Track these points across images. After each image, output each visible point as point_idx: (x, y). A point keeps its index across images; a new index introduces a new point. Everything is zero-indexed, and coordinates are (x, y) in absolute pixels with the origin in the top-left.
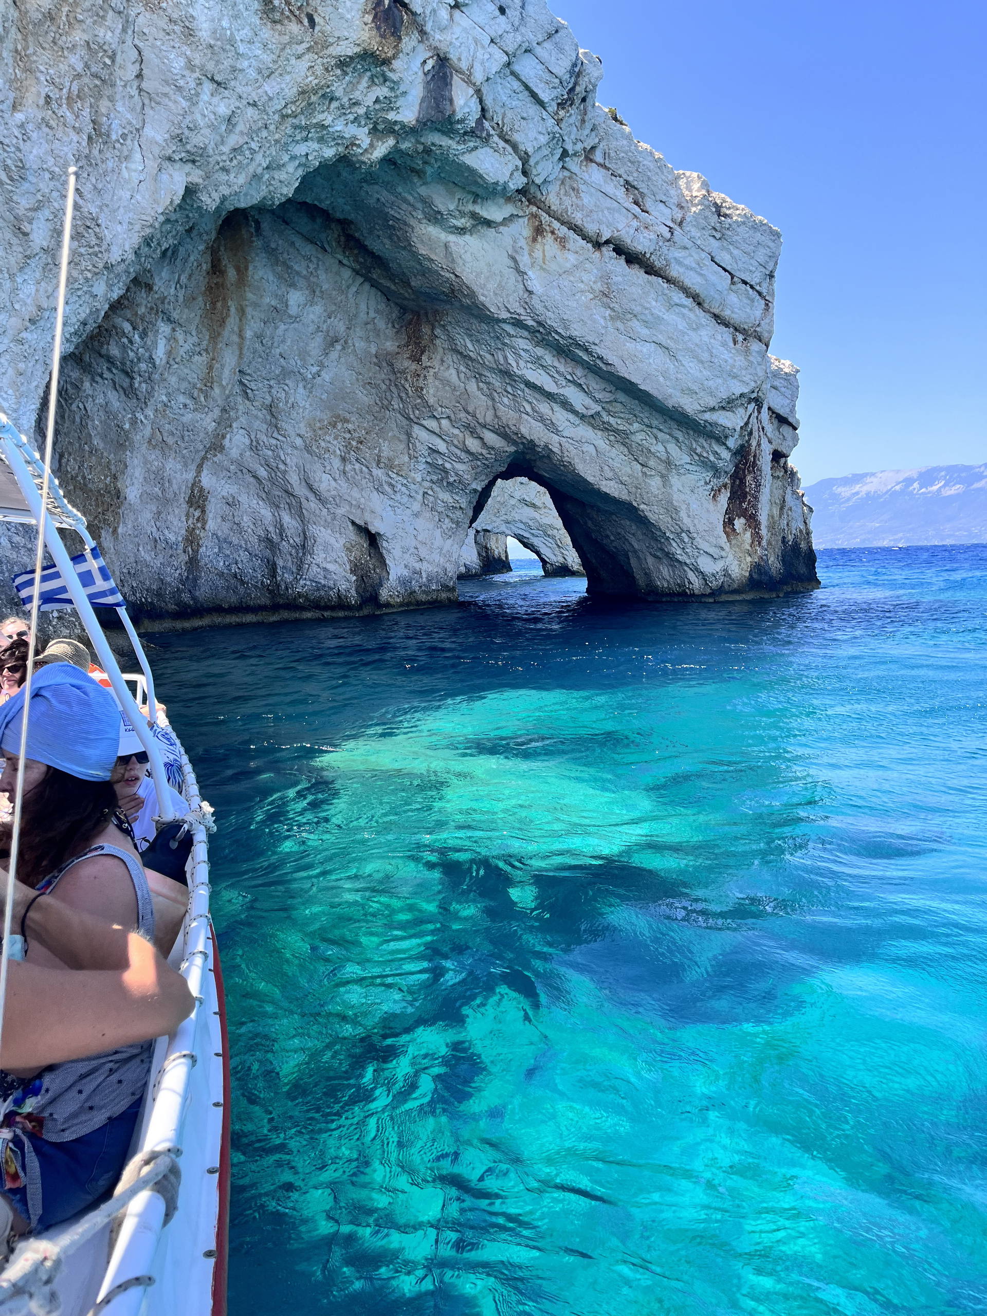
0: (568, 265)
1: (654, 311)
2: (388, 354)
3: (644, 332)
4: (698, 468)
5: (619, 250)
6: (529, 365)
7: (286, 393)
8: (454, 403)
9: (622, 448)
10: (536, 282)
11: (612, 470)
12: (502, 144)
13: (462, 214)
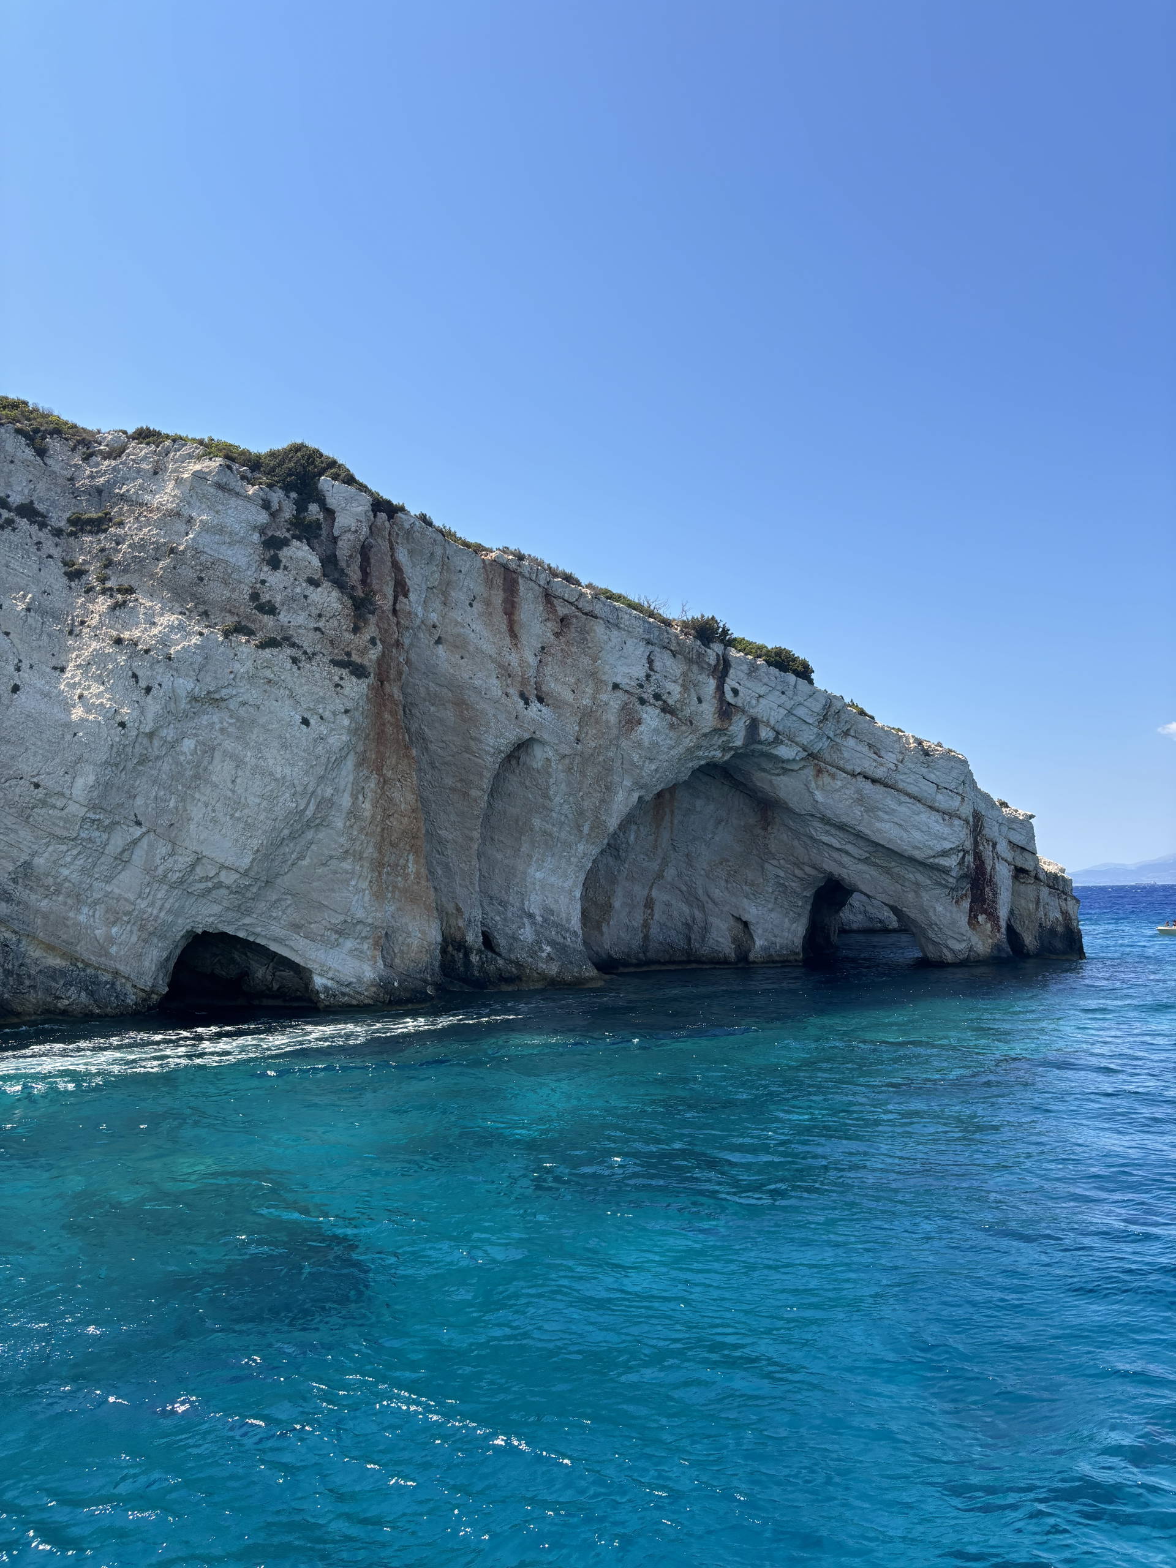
0: (837, 787)
1: (891, 806)
2: (750, 825)
3: (886, 817)
4: (939, 887)
5: (866, 777)
6: (823, 835)
7: (696, 848)
8: (786, 852)
9: (885, 874)
10: (819, 796)
12: (789, 743)
13: (777, 770)
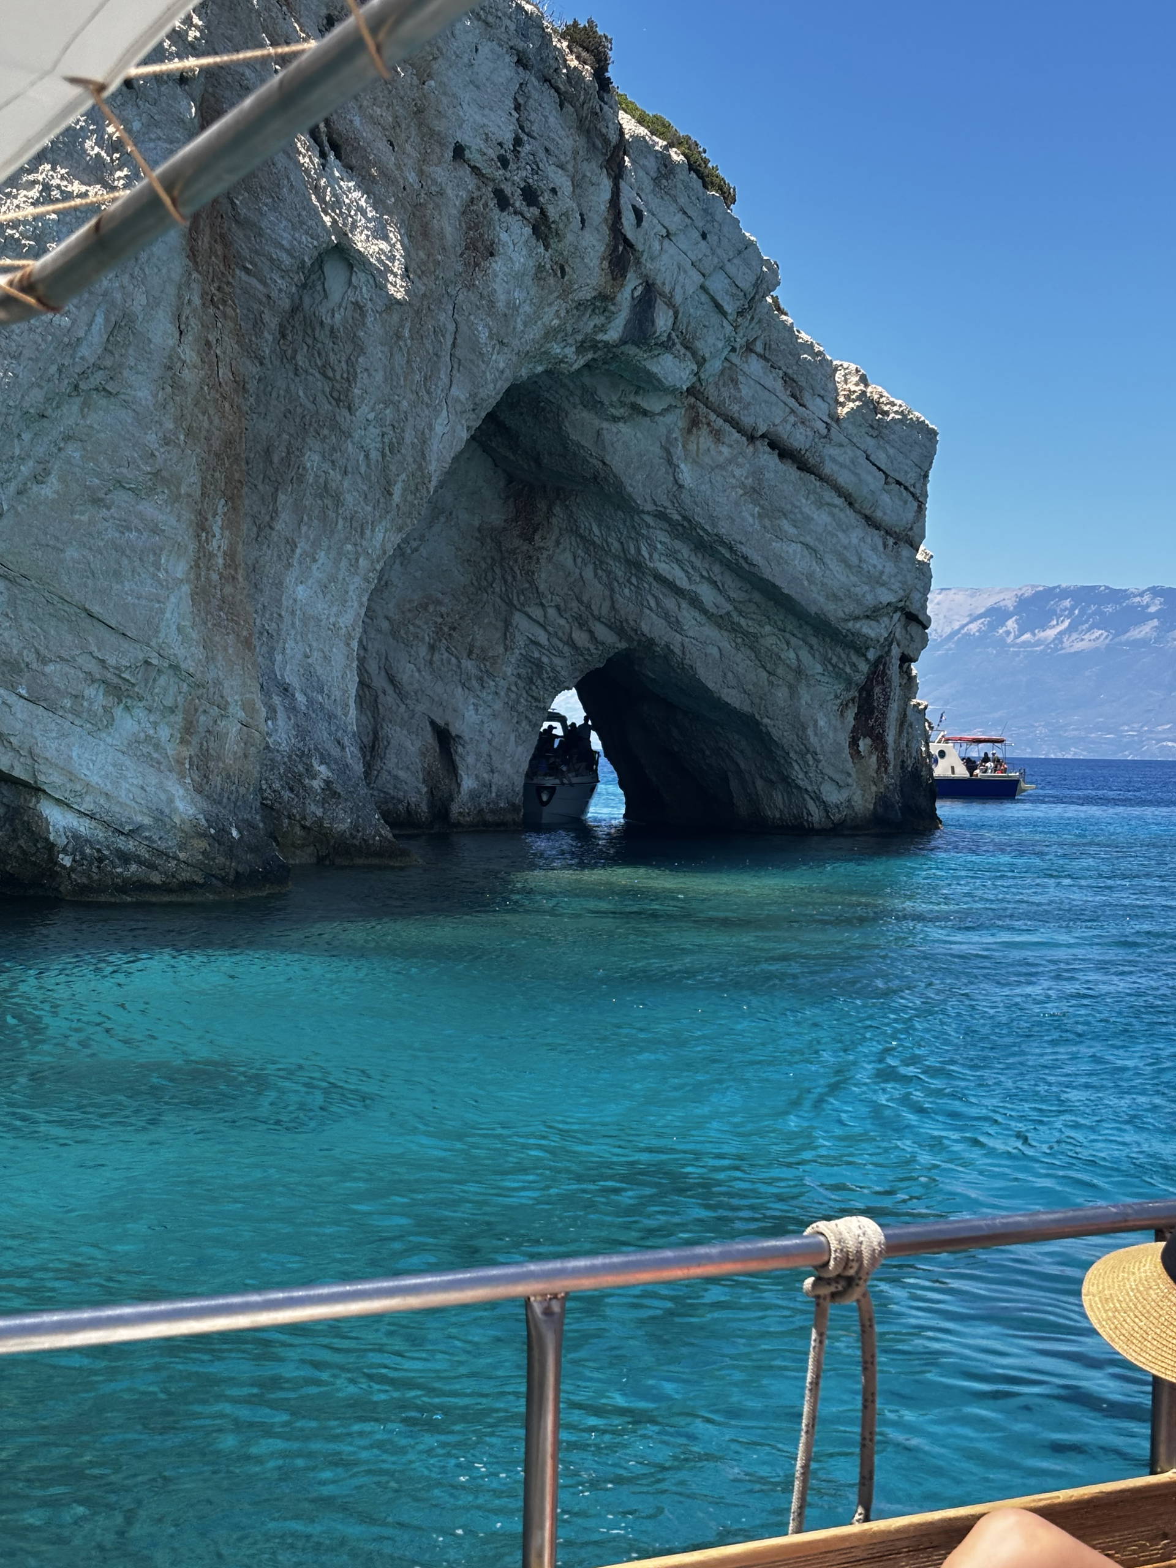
0: (721, 459)
1: (804, 510)
2: (493, 529)
3: (792, 531)
4: (830, 680)
5: (773, 445)
6: (663, 558)
8: (567, 591)
9: (748, 652)
10: (687, 474)
11: (736, 676)
13: (623, 404)
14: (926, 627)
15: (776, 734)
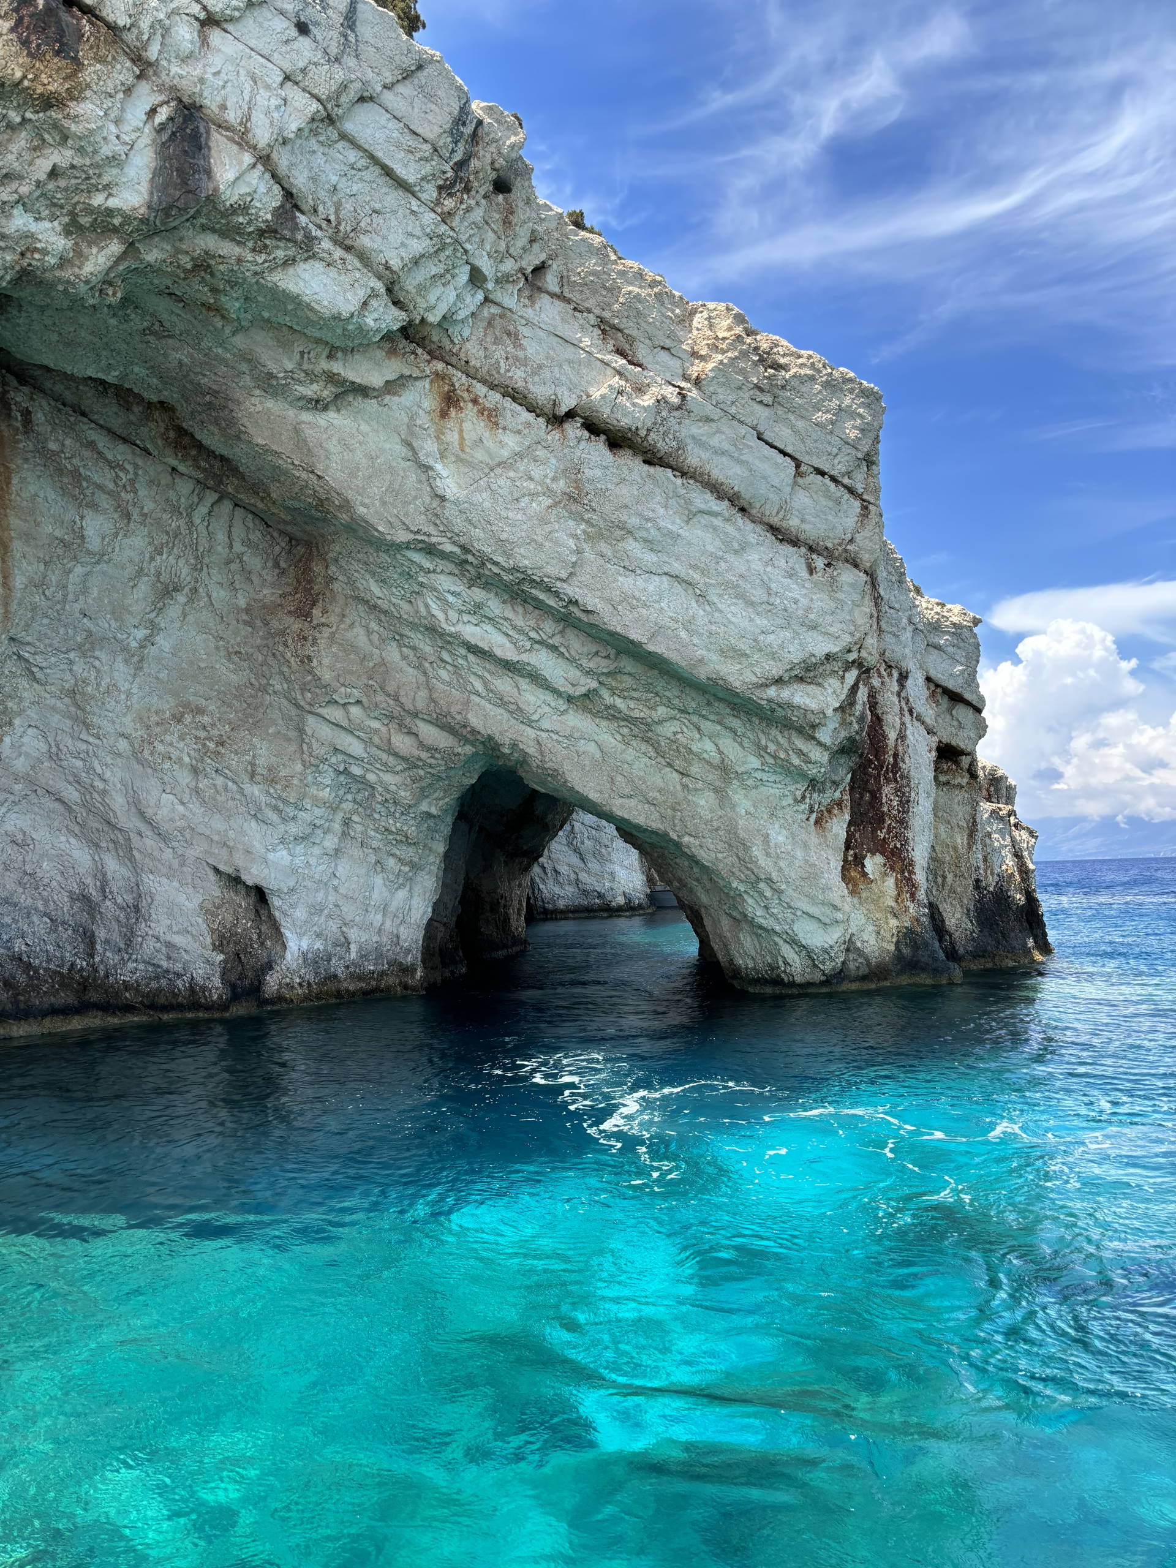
0: (505, 453)
1: (662, 524)
2: (264, 607)
3: (649, 558)
4: (778, 778)
5: (593, 428)
6: (466, 618)
7: (98, 671)
8: (364, 680)
9: (644, 747)
10: (450, 483)
11: (630, 781)
12: (338, 253)
13: (311, 376)
14: (979, 711)
15: (705, 857)
